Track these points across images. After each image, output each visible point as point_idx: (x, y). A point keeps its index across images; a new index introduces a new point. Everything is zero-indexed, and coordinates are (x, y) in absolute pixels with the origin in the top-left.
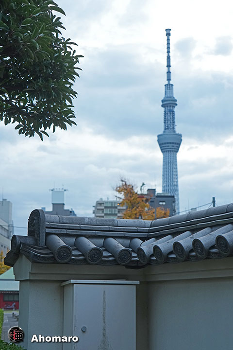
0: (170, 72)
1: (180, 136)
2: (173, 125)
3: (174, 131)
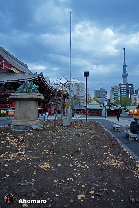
2: (126, 71)
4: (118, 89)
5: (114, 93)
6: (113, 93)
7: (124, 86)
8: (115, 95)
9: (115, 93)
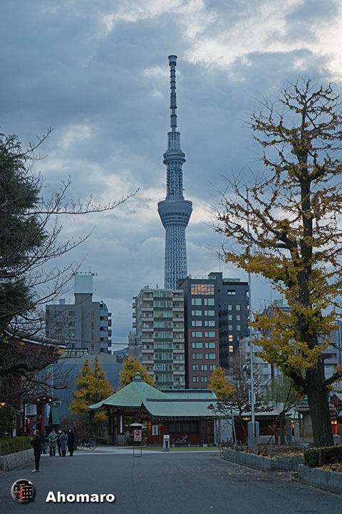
0: (176, 116)
1: (190, 203)
2: (180, 189)
3: (183, 198)
4: (175, 304)
5: (156, 325)
6: (147, 328)
7: (202, 289)
8: (162, 335)
9: (161, 325)
